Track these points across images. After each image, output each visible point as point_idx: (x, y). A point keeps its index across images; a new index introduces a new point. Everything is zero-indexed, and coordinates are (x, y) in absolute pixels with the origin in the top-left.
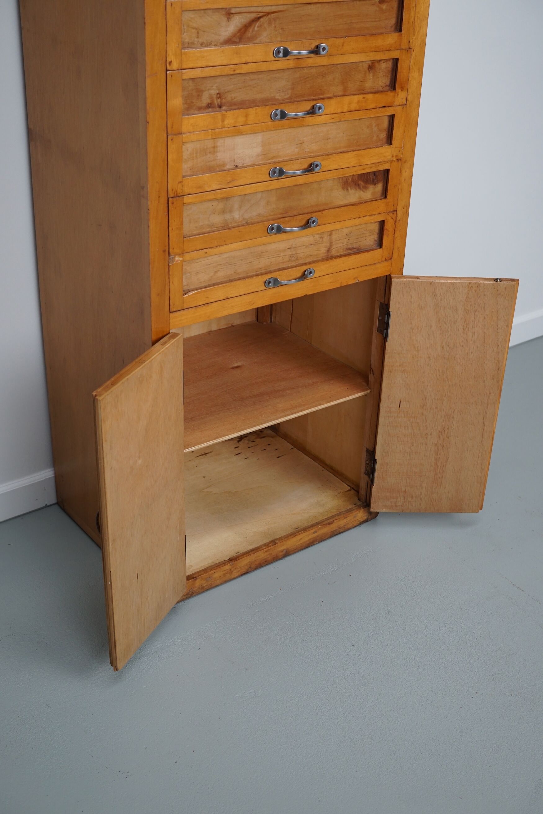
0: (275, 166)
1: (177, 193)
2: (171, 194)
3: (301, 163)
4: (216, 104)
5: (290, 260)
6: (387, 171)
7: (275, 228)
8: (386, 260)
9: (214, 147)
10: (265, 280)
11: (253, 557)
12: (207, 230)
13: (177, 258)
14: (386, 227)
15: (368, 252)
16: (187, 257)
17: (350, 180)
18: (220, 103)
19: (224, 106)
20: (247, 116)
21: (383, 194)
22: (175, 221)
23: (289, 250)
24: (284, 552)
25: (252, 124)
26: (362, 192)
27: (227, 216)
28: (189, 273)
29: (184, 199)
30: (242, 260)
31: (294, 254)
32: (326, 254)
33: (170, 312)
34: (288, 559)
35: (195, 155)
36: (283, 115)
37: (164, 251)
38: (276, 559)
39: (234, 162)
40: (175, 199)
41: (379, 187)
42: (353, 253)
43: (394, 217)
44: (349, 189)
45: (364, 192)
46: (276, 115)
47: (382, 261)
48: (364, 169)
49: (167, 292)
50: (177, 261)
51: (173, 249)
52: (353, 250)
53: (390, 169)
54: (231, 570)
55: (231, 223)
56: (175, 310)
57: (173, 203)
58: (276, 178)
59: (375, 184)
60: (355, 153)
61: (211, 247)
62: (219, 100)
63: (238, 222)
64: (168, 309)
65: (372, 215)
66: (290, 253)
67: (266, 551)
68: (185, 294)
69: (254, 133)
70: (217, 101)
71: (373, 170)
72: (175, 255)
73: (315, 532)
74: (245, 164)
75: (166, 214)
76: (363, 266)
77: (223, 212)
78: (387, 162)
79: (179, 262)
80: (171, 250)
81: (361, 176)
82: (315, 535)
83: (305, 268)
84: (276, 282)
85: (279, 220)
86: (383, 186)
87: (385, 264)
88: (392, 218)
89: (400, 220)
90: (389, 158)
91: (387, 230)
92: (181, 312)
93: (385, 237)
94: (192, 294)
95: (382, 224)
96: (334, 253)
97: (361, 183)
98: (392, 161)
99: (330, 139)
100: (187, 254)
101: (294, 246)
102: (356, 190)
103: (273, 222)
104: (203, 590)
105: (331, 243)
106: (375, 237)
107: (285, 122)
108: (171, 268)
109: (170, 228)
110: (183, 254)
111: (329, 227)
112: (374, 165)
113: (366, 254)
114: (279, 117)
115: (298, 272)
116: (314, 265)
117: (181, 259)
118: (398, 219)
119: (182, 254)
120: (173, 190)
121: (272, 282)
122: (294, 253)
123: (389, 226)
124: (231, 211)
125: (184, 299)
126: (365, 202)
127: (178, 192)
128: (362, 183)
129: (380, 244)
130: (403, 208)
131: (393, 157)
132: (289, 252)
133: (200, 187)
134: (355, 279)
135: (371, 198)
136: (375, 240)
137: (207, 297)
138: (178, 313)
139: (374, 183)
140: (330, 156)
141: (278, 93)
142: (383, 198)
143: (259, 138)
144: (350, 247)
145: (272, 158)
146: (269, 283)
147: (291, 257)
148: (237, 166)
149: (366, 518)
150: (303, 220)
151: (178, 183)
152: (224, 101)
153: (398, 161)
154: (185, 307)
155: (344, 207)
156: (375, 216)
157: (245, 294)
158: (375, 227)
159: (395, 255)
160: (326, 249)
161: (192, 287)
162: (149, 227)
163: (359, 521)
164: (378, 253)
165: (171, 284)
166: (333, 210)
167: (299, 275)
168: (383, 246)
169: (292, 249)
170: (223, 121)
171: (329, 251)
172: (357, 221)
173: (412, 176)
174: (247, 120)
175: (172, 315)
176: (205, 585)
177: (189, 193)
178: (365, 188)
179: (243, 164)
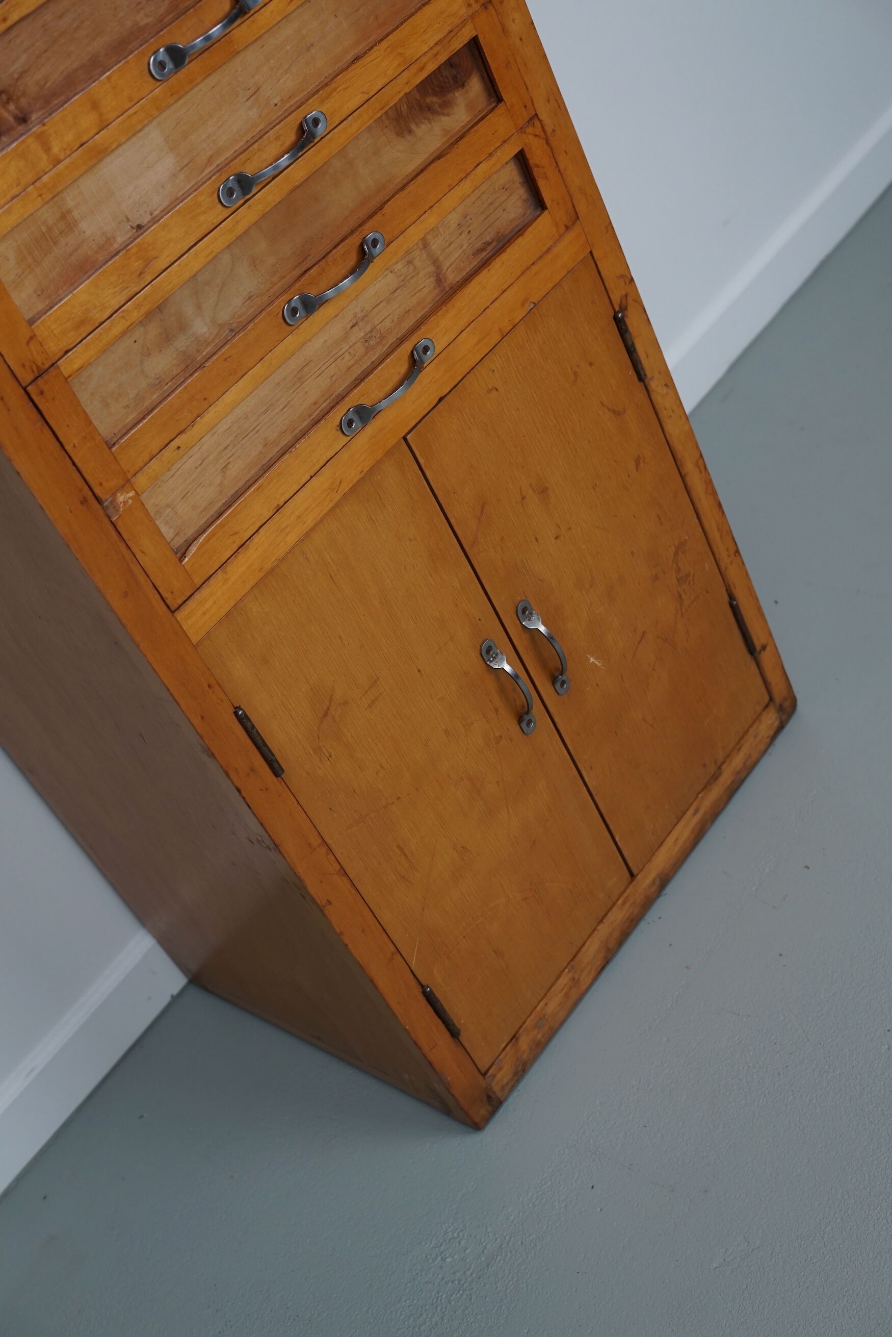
0: (224, 178)
1: (38, 367)
2: (26, 377)
3: (277, 138)
4: (11, 119)
5: (367, 348)
6: (474, 43)
7: (299, 306)
8: (567, 228)
9: (63, 217)
10: (337, 422)
11: (604, 930)
12: (155, 397)
13: (121, 498)
14: (531, 162)
15: (522, 235)
16: (141, 480)
17: (404, 108)
18: (17, 112)
19: (32, 112)
20: (95, 106)
21: (490, 95)
22: (68, 426)
23: (356, 328)
24: (658, 882)
25: (118, 117)
26: (444, 119)
27: (182, 343)
28: (168, 506)
29: (62, 369)
30: (265, 412)
31: (371, 331)
32: (437, 291)
33: (173, 612)
34: (669, 889)
35: (30, 259)
36: (178, 56)
37: (84, 501)
38: (648, 903)
39: (128, 220)
40: (40, 381)
41: (475, 85)
42: (494, 255)
43: (539, 131)
44: (413, 127)
45: (448, 115)
46: (161, 65)
47: (561, 236)
48: (422, 69)
49: (141, 577)
50: (125, 503)
51: (101, 484)
52: (489, 248)
53: (477, 36)
54: (574, 979)
55: (198, 351)
56: (180, 602)
57: (42, 393)
58: (242, 202)
59: (463, 85)
60: (385, 44)
61: (183, 428)
62: (12, 107)
63: (213, 340)
64: (165, 608)
65: (491, 155)
66: (362, 334)
67: (624, 903)
68: (184, 555)
69: (133, 132)
70: (9, 112)
71: (443, 58)
72: (114, 495)
73: (696, 811)
74: (156, 210)
75: (40, 423)
76: (528, 268)
77: (167, 338)
78: (464, 23)
79: (130, 501)
80: (97, 491)
81: (425, 86)
82: (699, 816)
83: (407, 347)
84: (364, 414)
85: (298, 285)
86: (483, 78)
87: (570, 236)
88: (536, 136)
89: (554, 130)
90: (463, 11)
91: (537, 166)
92: (197, 596)
93: (541, 183)
94: (199, 549)
95: (521, 160)
96: (452, 277)
97: (432, 100)
98: (472, 17)
99: (312, 45)
100: (139, 475)
101: (360, 315)
102: (430, 121)
103: (286, 297)
104: (540, 1047)
105: (436, 262)
106: (521, 193)
107: (191, 68)
108: (120, 525)
109: (67, 447)
110: (128, 481)
111: (415, 234)
112: (438, 48)
113: (520, 241)
114: (170, 66)
115: (398, 365)
116: (423, 328)
117: (131, 494)
118: (549, 129)
119: (127, 483)
120: (23, 365)
121: (356, 418)
122: (368, 329)
123: (538, 156)
124: (183, 327)
125: (187, 568)
126: (462, 137)
127: (39, 364)
128: (435, 99)
129: (540, 204)
130: (549, 101)
131: (469, 5)
132: (358, 334)
133: (82, 322)
134: (523, 304)
135: (468, 119)
136: (524, 201)
137: (236, 533)
138: (191, 604)
139: (460, 83)
140: (333, 85)
141: (138, 12)
142: (494, 104)
143: (153, 135)
144: (479, 245)
145: (210, 161)
146: (350, 423)
147: (366, 341)
148: (139, 227)
149: (777, 724)
150: (347, 255)
151: (28, 343)
152: (24, 102)
153: (486, 8)
154: (198, 581)
155: (422, 175)
156: (499, 153)
157: (312, 477)
158: (511, 174)
159: (582, 208)
160: (432, 279)
161: (190, 532)
162: (18, 473)
163: (768, 737)
164: (544, 224)
165: (139, 556)
166: (402, 194)
167: (403, 368)
168: (548, 204)
169: (361, 324)
170: (47, 150)
171: (439, 281)
172: (466, 186)
173: (532, 23)
174: (101, 115)
175: (180, 615)
176: (539, 1036)
177: (64, 350)
178: (447, 105)
179: (151, 215)
